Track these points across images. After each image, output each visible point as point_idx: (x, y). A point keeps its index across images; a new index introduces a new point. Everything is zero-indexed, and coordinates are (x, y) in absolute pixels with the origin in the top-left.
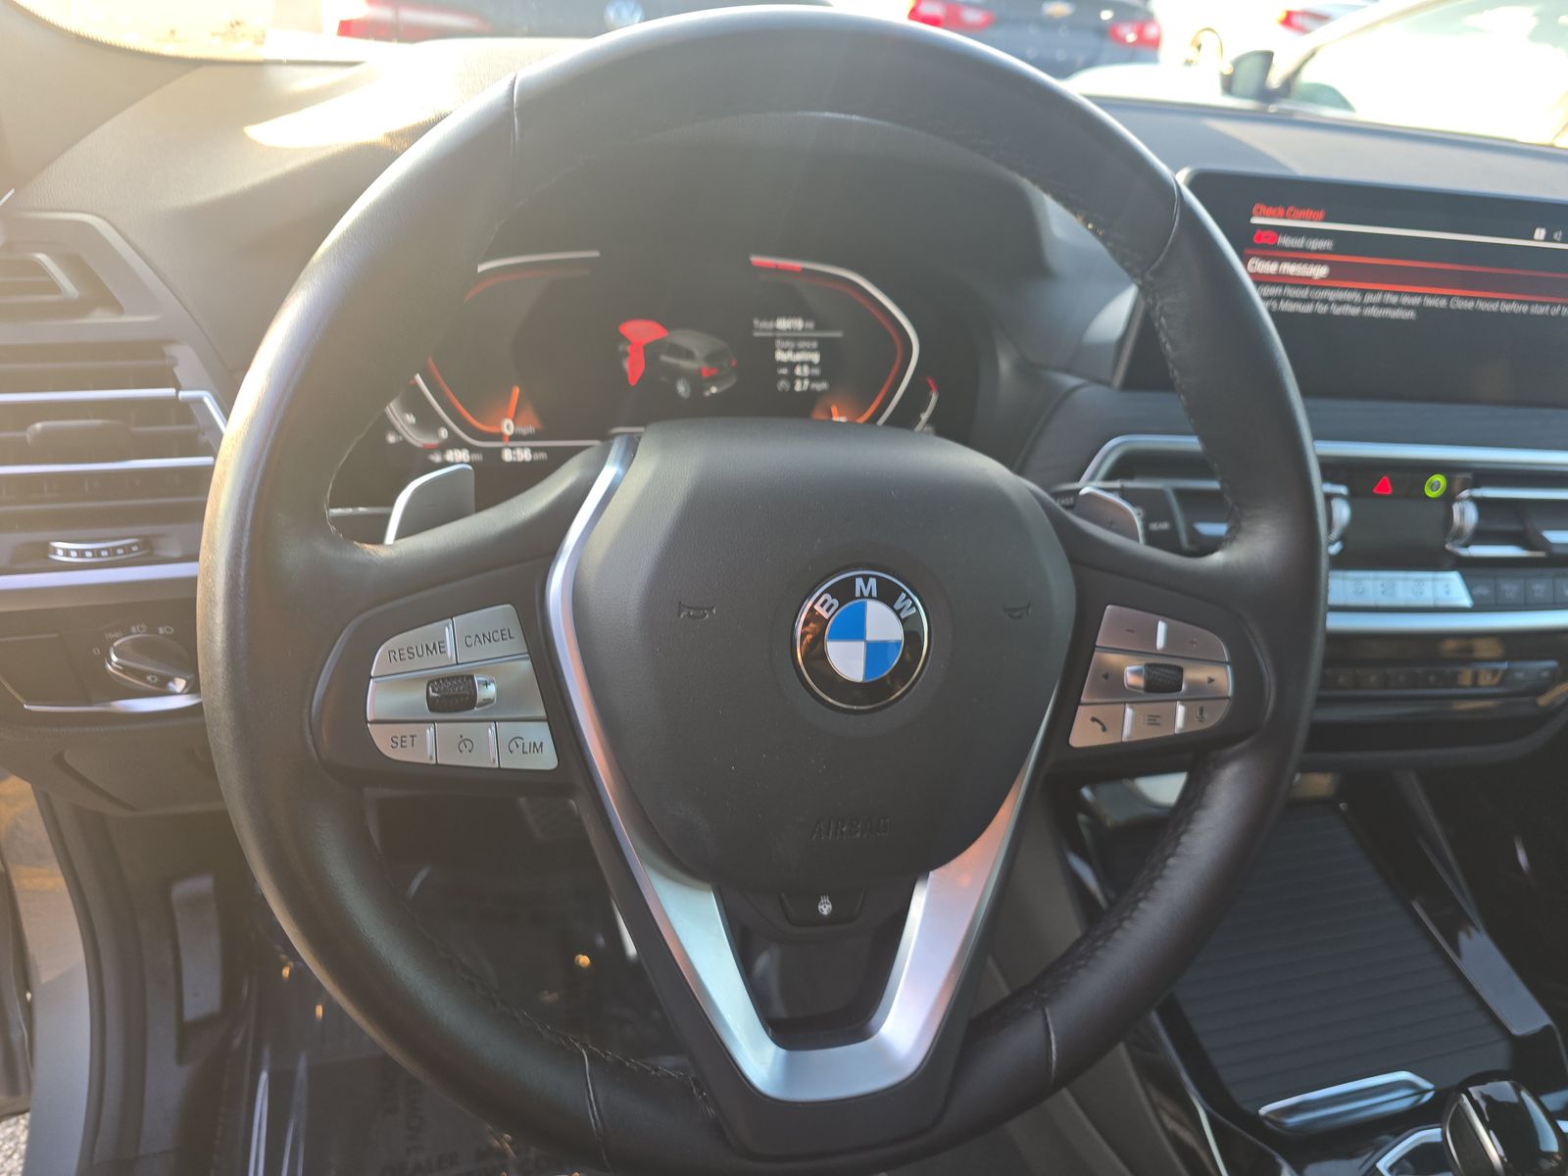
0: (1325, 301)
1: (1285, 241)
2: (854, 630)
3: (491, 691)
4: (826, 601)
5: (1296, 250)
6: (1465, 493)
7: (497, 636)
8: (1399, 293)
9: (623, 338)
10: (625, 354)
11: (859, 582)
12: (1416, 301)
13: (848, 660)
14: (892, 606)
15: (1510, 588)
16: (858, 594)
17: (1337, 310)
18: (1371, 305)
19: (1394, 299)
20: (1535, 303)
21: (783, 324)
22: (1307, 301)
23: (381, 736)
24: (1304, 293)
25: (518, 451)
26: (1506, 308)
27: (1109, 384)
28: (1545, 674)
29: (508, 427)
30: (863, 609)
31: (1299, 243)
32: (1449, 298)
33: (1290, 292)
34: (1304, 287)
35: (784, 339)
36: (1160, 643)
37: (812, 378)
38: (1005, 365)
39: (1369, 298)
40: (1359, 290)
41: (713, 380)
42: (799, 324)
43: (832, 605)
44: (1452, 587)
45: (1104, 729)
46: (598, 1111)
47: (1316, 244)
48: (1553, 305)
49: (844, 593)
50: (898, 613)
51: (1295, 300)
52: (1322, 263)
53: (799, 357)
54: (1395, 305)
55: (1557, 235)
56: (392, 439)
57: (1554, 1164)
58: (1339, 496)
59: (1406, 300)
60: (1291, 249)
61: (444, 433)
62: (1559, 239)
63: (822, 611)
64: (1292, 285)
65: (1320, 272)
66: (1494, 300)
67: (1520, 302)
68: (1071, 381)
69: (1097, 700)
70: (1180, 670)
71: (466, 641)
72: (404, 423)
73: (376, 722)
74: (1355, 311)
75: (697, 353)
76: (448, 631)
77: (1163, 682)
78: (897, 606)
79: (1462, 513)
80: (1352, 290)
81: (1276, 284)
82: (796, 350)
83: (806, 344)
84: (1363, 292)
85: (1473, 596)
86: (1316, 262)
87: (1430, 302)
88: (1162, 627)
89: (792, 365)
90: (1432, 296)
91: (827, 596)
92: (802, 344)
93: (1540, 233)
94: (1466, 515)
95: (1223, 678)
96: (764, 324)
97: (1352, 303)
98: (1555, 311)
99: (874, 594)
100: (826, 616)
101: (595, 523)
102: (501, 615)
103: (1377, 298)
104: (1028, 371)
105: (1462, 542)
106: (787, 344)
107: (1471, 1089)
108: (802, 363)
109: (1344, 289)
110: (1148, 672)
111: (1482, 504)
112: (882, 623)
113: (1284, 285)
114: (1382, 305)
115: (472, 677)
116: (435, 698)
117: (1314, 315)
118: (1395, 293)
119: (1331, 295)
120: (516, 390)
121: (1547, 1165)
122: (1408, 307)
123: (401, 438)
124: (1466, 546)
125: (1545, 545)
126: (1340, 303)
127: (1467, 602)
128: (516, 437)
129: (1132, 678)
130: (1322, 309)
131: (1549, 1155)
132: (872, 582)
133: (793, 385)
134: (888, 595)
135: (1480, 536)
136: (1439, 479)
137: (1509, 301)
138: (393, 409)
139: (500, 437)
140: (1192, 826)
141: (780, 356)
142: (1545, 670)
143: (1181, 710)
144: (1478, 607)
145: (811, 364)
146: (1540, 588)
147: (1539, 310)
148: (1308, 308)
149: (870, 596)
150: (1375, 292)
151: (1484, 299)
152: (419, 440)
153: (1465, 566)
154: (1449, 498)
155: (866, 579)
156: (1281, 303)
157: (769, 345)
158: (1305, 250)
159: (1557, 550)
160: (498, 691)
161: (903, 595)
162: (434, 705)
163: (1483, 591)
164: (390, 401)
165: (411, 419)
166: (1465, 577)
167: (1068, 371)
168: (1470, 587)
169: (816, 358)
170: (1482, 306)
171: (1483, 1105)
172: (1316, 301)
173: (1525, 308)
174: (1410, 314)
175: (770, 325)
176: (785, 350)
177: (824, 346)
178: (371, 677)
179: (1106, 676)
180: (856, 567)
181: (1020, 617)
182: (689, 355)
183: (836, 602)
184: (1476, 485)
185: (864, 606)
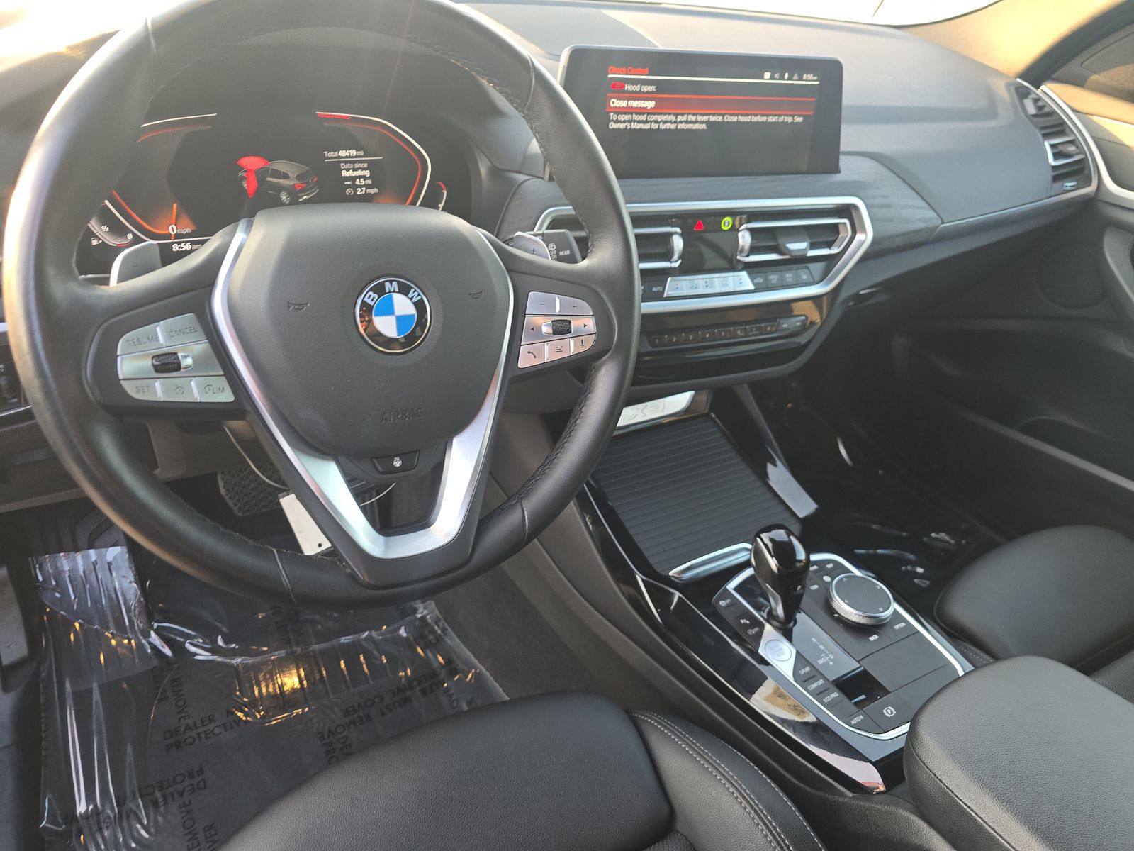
0: (656, 122)
1: (628, 87)
2: (388, 310)
3: (189, 361)
4: (370, 296)
5: (636, 92)
6: (744, 227)
7: (188, 331)
8: (696, 114)
9: (242, 168)
10: (243, 178)
11: (387, 284)
12: (705, 118)
13: (387, 326)
14: (406, 295)
15: (774, 278)
16: (387, 291)
17: (663, 127)
18: (681, 122)
19: (693, 118)
20: (770, 115)
21: (343, 153)
22: (646, 122)
23: (129, 388)
24: (644, 118)
25: (182, 245)
26: (755, 119)
27: (543, 178)
28: (799, 324)
29: (173, 229)
30: (391, 299)
31: (637, 88)
32: (723, 115)
33: (636, 117)
34: (643, 114)
35: (346, 162)
36: (558, 309)
37: (367, 186)
38: (483, 171)
39: (680, 118)
40: (674, 114)
41: (304, 191)
42: (354, 153)
43: (374, 298)
44: (743, 280)
45: (535, 357)
46: (286, 575)
47: (646, 88)
48: (780, 115)
49: (380, 290)
50: (411, 299)
51: (639, 122)
52: (651, 99)
53: (356, 173)
54: (696, 122)
55: (777, 76)
56: (95, 242)
57: (802, 564)
58: (676, 233)
59: (700, 118)
60: (633, 92)
61: (130, 236)
62: (778, 78)
63: (369, 301)
64: (637, 114)
65: (651, 104)
66: (748, 115)
67: (762, 115)
68: (521, 177)
69: (530, 342)
70: (569, 322)
71: (169, 334)
72: (102, 232)
73: (124, 379)
74: (673, 126)
75: (290, 174)
76: (160, 329)
77: (562, 328)
78: (410, 295)
79: (743, 237)
80: (670, 114)
81: (629, 113)
82: (354, 170)
83: (361, 165)
84: (676, 115)
85: (754, 284)
86: (648, 99)
87: (713, 118)
88: (558, 301)
89: (353, 179)
90: (714, 115)
91: (371, 293)
92: (357, 166)
93: (767, 75)
94: (745, 239)
95: (591, 324)
96: (331, 154)
97: (671, 122)
98: (781, 119)
99: (397, 290)
100: (372, 303)
101: (235, 264)
102: (188, 318)
103: (684, 118)
104: (495, 172)
105: (746, 254)
106: (348, 166)
107: (761, 535)
108: (360, 177)
109: (665, 114)
110: (553, 325)
111: (752, 231)
112: (404, 305)
113: (632, 113)
114: (687, 122)
115: (176, 354)
116: (157, 365)
117: (651, 129)
118: (693, 114)
119: (659, 118)
120: (175, 205)
121: (798, 565)
122: (702, 122)
123: (101, 241)
124: (748, 256)
125: (788, 252)
126: (665, 122)
127: (752, 287)
128: (178, 236)
129: (546, 329)
130: (655, 126)
131: (800, 561)
132: (395, 284)
133: (356, 191)
134: (404, 290)
135: (754, 250)
136: (728, 219)
137: (756, 115)
138: (93, 225)
139: (168, 236)
140: (587, 403)
141: (344, 173)
142: (798, 321)
143: (572, 342)
144: (758, 289)
145: (365, 178)
146: (789, 276)
147: (772, 119)
148: (647, 126)
149: (394, 292)
150: (683, 114)
151: (742, 115)
152: (113, 241)
153: (749, 267)
154: (734, 230)
155: (391, 282)
156: (633, 123)
157: (336, 167)
158: (640, 92)
159: (794, 254)
160: (194, 361)
161: (413, 290)
162: (158, 369)
163: (759, 280)
164: (90, 220)
165: (106, 228)
166: (749, 274)
167: (519, 172)
168: (752, 279)
169: (367, 173)
170: (742, 119)
171: (770, 545)
172: (651, 122)
173: (764, 119)
174: (704, 126)
175: (336, 154)
176: (348, 170)
177: (372, 166)
178: (118, 356)
179: (533, 329)
180: (386, 276)
181: (478, 298)
182: (286, 176)
183: (376, 296)
184: (749, 221)
185: (391, 297)
